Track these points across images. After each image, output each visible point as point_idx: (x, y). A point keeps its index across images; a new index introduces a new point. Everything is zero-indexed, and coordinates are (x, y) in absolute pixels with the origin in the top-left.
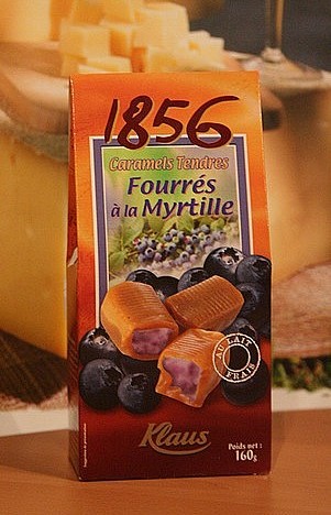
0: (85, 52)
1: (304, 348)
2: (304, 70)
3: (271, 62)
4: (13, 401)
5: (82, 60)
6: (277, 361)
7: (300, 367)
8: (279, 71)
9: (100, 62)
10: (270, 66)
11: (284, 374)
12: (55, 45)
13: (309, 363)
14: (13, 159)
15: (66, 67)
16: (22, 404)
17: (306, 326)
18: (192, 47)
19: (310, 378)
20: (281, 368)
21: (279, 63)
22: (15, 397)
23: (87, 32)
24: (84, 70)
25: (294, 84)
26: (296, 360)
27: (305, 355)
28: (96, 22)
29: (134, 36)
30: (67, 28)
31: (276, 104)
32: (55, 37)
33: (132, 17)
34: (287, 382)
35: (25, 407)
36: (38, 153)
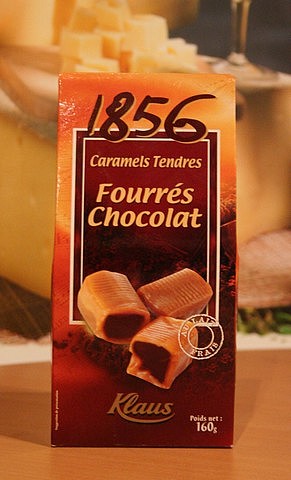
0: (81, 55)
1: (258, 299)
2: (263, 71)
3: (235, 64)
5: (79, 61)
7: (253, 315)
8: (242, 72)
9: (93, 64)
12: (56, 49)
13: (261, 312)
14: (20, 141)
15: (65, 66)
16: (23, 340)
17: (260, 283)
18: (170, 51)
19: (261, 325)
21: (242, 65)
22: (19, 334)
23: (83, 38)
24: (80, 69)
26: (250, 310)
27: (258, 306)
28: (91, 30)
29: (122, 42)
30: (67, 35)
32: (56, 41)
33: (121, 26)
35: (26, 343)
36: (41, 136)
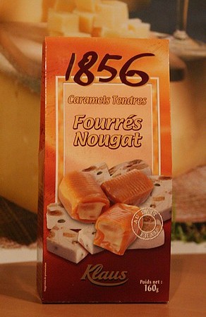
1: (195, 216)
2: (200, 45)
3: (179, 39)
4: (13, 243)
6: (178, 224)
7: (192, 228)
8: (185, 44)
10: (178, 42)
11: (181, 232)
12: (44, 25)
13: (198, 226)
14: (16, 94)
16: (18, 245)
17: (197, 203)
18: (130, 28)
19: (198, 235)
20: (180, 229)
21: (184, 39)
22: (14, 241)
23: (65, 17)
25: (193, 53)
26: (189, 224)
27: (195, 221)
28: (71, 12)
29: (94, 20)
30: (53, 15)
31: (182, 65)
32: (45, 19)
33: (93, 9)
34: (183, 237)
35: (20, 247)
36: (32, 91)
